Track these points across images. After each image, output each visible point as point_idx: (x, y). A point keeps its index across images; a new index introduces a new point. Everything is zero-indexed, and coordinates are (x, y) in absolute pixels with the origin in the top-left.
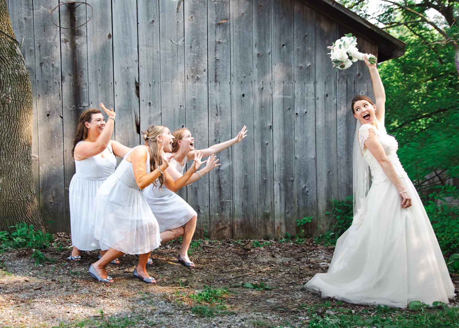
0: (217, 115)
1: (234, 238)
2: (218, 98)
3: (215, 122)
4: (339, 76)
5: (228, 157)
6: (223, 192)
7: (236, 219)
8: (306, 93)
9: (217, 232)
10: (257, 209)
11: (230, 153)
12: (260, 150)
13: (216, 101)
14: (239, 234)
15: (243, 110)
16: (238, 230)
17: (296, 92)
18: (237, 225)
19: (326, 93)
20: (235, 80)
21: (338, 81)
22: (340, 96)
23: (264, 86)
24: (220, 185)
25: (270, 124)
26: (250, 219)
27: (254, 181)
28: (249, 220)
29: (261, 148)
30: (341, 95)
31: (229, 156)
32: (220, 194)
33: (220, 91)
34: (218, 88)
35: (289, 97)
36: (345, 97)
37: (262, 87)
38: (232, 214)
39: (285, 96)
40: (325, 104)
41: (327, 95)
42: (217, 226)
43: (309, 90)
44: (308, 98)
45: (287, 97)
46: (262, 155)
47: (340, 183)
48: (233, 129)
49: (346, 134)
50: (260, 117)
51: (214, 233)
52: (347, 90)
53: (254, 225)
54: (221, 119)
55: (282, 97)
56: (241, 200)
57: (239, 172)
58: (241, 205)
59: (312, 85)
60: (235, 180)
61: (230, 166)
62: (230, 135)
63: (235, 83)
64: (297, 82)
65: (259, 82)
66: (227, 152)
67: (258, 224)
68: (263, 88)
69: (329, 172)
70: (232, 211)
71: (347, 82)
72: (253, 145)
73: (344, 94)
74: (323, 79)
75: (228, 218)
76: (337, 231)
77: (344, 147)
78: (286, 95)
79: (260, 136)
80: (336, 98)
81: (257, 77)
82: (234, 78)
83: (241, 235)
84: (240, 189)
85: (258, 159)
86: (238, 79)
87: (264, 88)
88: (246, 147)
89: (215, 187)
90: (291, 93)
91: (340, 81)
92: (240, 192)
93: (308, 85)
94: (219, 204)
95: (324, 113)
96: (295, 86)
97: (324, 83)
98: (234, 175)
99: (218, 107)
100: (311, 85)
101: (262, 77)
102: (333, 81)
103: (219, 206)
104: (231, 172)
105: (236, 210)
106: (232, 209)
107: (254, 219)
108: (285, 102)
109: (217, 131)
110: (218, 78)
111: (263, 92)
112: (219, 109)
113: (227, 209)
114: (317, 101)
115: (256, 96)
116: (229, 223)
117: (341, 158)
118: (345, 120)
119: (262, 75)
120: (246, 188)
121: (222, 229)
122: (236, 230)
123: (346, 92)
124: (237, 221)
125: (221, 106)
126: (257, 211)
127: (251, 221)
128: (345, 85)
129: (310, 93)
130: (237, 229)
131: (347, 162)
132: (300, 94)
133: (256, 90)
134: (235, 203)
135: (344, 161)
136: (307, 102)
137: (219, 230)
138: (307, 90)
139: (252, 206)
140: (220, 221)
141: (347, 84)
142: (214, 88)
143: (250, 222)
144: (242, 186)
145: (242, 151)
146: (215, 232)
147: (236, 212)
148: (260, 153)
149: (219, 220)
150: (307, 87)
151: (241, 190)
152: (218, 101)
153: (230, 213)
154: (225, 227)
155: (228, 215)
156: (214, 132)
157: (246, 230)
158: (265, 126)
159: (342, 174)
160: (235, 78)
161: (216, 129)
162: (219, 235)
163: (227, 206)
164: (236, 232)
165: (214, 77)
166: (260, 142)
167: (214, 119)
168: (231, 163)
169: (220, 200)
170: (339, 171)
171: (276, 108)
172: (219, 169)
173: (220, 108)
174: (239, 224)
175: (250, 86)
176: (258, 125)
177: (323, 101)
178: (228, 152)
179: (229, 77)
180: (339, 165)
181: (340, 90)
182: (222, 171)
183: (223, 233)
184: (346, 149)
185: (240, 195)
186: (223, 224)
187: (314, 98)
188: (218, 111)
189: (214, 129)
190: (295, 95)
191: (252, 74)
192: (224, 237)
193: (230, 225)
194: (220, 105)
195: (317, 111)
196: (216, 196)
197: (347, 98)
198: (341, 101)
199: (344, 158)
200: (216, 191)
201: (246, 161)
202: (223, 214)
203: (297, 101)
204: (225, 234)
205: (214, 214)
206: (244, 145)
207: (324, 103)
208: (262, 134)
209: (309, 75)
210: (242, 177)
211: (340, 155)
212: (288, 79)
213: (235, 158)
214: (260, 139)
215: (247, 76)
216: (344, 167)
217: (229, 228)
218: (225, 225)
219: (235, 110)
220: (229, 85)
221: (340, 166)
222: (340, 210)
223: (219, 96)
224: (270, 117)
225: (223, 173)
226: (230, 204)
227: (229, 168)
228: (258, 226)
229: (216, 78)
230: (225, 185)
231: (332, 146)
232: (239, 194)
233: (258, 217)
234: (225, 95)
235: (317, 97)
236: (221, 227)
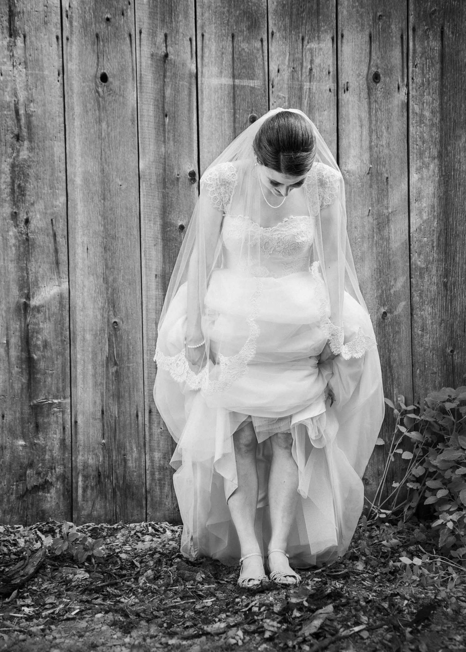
0: (18, 137)
1: (75, 516)
2: (20, 86)
3: (10, 160)
4: (418, 17)
5: (54, 266)
6: (39, 376)
7: (79, 459)
8: (306, 71)
9: (21, 497)
10: (150, 428)
11: (63, 257)
12: (160, 247)
13: (15, 95)
14: (90, 503)
15: (104, 125)
16: (89, 492)
17: (273, 67)
18: (86, 477)
19: (374, 69)
20: (76, 31)
21: (414, 30)
22: (418, 80)
23: (170, 49)
24: (29, 352)
25: (190, 166)
26: (129, 457)
27: (140, 343)
28: (125, 461)
29: (163, 239)
30: (424, 75)
31: (57, 263)
32: (29, 380)
33: (25, 63)
34: (19, 52)
35: (251, 83)
36: (436, 83)
37: (162, 51)
38: (68, 442)
39: (237, 82)
40: (370, 103)
41: (376, 78)
42: (22, 477)
43: (317, 61)
44: (315, 85)
45: (245, 82)
46: (164, 262)
47: (421, 349)
48: (73, 181)
49: (440, 198)
50: (158, 147)
51: (8, 501)
52: (442, 61)
53: (140, 476)
54: (31, 149)
55: (230, 82)
56: (98, 401)
57: (90, 312)
58: (99, 414)
59: (327, 45)
60: (79, 338)
61: (61, 296)
62: (63, 199)
63: (75, 39)
64: (277, 35)
65: (153, 34)
66: (52, 251)
67: (153, 474)
68: (166, 56)
69: (385, 313)
70: (68, 432)
71: (442, 32)
72: (136, 232)
73: (433, 73)
74: (363, 25)
75: (56, 453)
76: (410, 501)
77: (435, 238)
78: (240, 77)
79: (157, 203)
80: (408, 85)
81: (146, 20)
82: (71, 23)
83: (98, 506)
84: (95, 367)
85: (154, 273)
86: (85, 26)
87: (171, 57)
88: (114, 238)
89: (13, 360)
90: (259, 72)
91: (420, 32)
92: (94, 376)
93: (313, 45)
94: (27, 410)
95: (365, 132)
96: (272, 49)
97: (368, 38)
98: (75, 323)
99: (22, 112)
100: (322, 45)
101: (163, 21)
102: (395, 29)
103: (26, 416)
104: (66, 313)
105: (80, 430)
106: (68, 426)
107: (139, 459)
108: (238, 100)
109: (19, 186)
110: (18, 24)
111: (168, 67)
112: (23, 121)
113: (54, 426)
114: (344, 97)
115: (144, 80)
116: (59, 470)
117: (422, 272)
118: (435, 153)
119: (163, 14)
120: (116, 364)
121: (36, 488)
122: (80, 491)
123: (438, 66)
124: (86, 466)
125: (32, 107)
126: (151, 435)
127: (131, 464)
128: (435, 45)
129: (321, 71)
130: (85, 490)
131: (445, 285)
132: (286, 74)
133: (143, 60)
134: (79, 407)
135: (435, 279)
136: (310, 99)
137: (27, 492)
138: (312, 62)
139: (133, 417)
140: (31, 465)
141: (442, 40)
142: (6, 52)
143: (125, 466)
144: (102, 357)
145: (100, 249)
146: (13, 497)
147: (81, 437)
148: (160, 255)
149: (26, 461)
150: (311, 50)
151: (100, 370)
152: (22, 96)
153: (63, 440)
154: (46, 482)
155: (57, 445)
156: (8, 190)
157: (114, 492)
158: (176, 172)
159: (429, 322)
160: (75, 24)
161: (17, 182)
162: (26, 509)
163: (53, 419)
164: (80, 498)
165: (6, 18)
166: (159, 222)
167: (9, 150)
168: (65, 286)
169: (30, 398)
170: (418, 313)
171: (210, 117)
172: (26, 306)
173: (29, 116)
174: (92, 473)
175: (127, 49)
176: (153, 170)
177: (364, 94)
178: (56, 251)
179: (56, 19)
180: (415, 294)
181: (418, 61)
182: (38, 309)
183: (40, 500)
184: (438, 245)
185: (96, 384)
186: (38, 474)
187: (333, 86)
188: (20, 127)
189: (9, 180)
190: (273, 74)
191: (130, 13)
192: (43, 512)
193: (63, 478)
194: (26, 106)
195: (342, 126)
196: (17, 386)
197: (442, 86)
198: (422, 95)
199: (434, 272)
200: (16, 370)
201: (115, 280)
202: (41, 441)
203: (279, 97)
204: (47, 506)
205: (12, 444)
206: (106, 230)
207: (365, 102)
208: (165, 196)
209: (318, 13)
210: (102, 330)
211: (418, 261)
212: (249, 28)
213: (79, 272)
214: (157, 212)
215: (114, 15)
216: (432, 301)
217: (59, 485)
218: (46, 475)
219: (77, 123)
220: (55, 46)
221: (421, 296)
222: (414, 435)
223: (24, 78)
224: (191, 145)
225: (40, 316)
226: (63, 412)
227: (60, 303)
228: (153, 480)
229: (11, 21)
230: (48, 354)
231: (392, 236)
232: (90, 382)
233: (152, 450)
234: (43, 77)
235: (342, 82)
236: (32, 481)
